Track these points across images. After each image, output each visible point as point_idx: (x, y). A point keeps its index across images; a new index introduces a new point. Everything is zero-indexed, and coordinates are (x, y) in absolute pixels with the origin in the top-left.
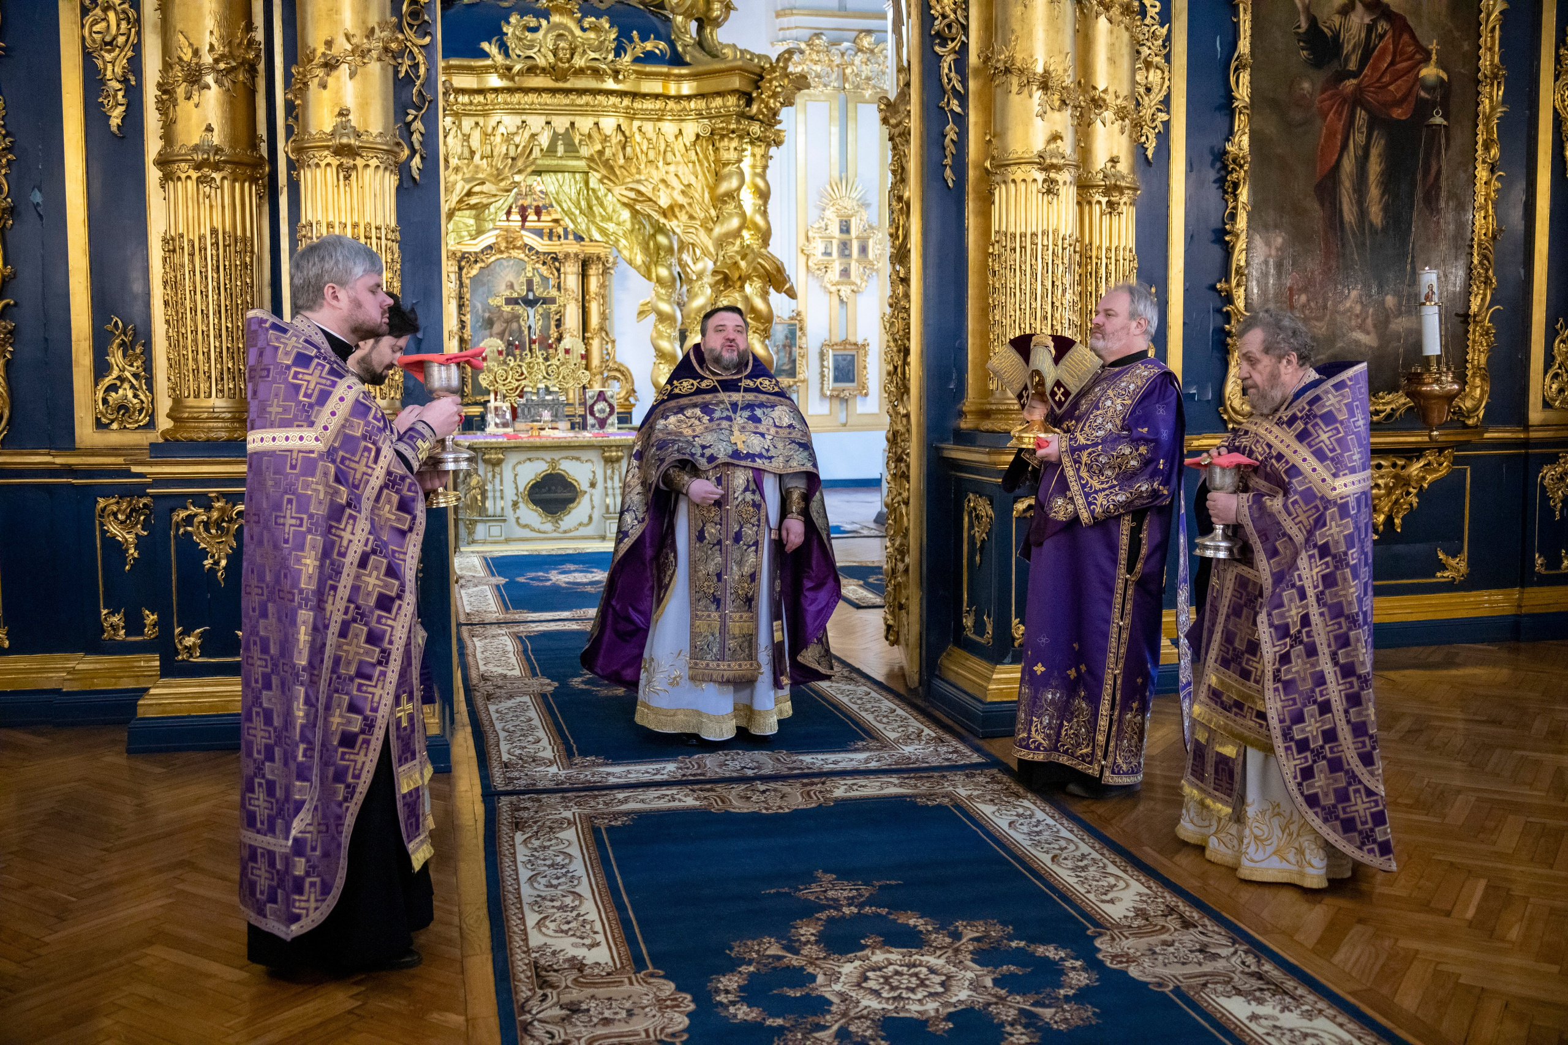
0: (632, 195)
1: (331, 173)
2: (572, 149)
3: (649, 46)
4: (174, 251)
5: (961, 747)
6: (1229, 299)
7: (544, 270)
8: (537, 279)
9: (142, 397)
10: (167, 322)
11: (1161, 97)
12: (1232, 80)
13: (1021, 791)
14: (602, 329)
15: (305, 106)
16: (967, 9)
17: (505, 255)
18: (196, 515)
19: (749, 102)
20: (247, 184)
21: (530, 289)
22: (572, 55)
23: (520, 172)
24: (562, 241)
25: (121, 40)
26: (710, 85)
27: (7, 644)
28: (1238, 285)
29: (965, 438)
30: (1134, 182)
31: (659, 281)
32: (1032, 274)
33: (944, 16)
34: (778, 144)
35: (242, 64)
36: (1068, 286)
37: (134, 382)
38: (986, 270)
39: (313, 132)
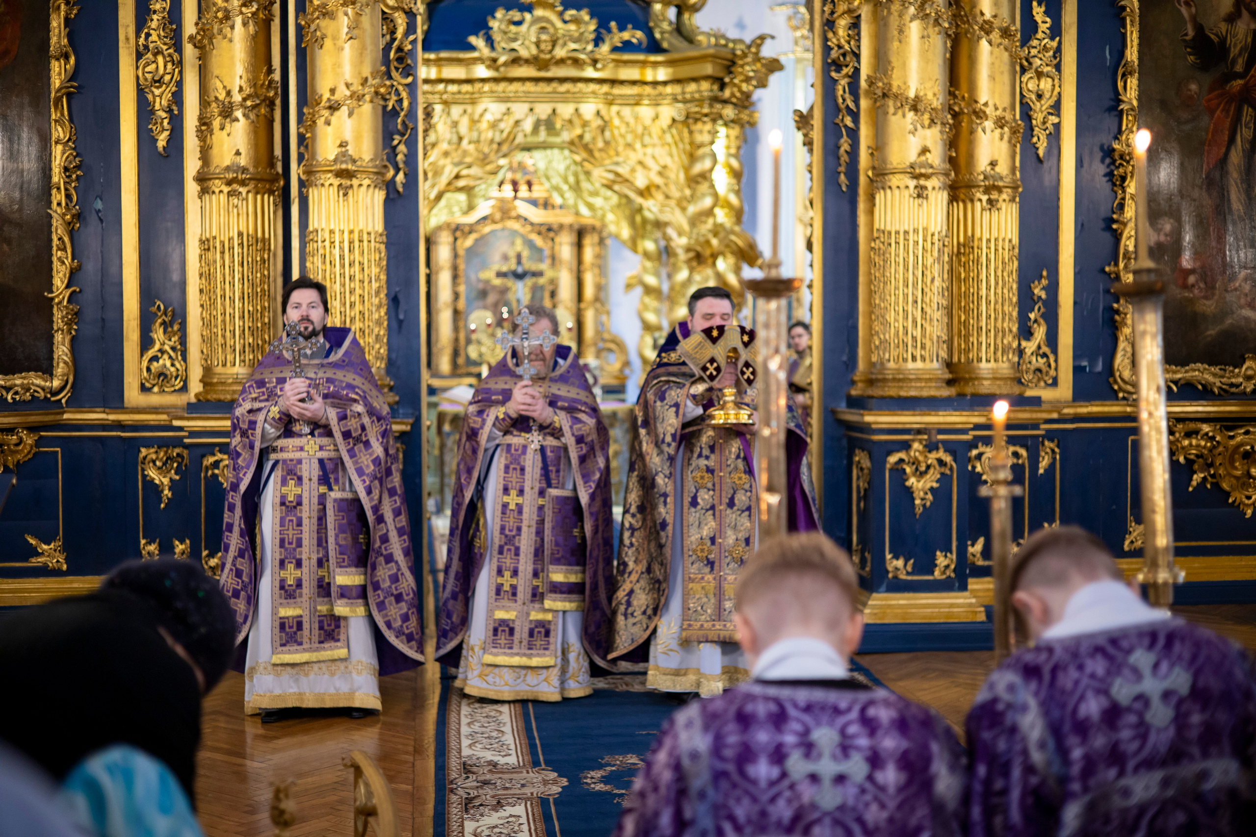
0: (611, 176)
1: (333, 191)
2: (553, 131)
3: (626, 35)
4: (209, 249)
6: (1117, 280)
7: (539, 241)
8: (525, 254)
9: (178, 365)
10: (201, 306)
11: (1051, 102)
12: (1120, 84)
14: (597, 299)
15: (314, 138)
16: (859, 40)
17: (500, 227)
18: (222, 460)
19: (722, 86)
20: (266, 196)
21: (519, 263)
22: (554, 46)
23: (505, 156)
24: (557, 211)
25: (167, 78)
26: (686, 71)
27: (65, 567)
28: (1126, 268)
29: (855, 403)
30: (1015, 181)
31: (647, 255)
32: (904, 266)
33: (840, 47)
34: (752, 125)
35: (264, 100)
36: (936, 275)
37: (172, 354)
38: (871, 262)
39: (320, 159)
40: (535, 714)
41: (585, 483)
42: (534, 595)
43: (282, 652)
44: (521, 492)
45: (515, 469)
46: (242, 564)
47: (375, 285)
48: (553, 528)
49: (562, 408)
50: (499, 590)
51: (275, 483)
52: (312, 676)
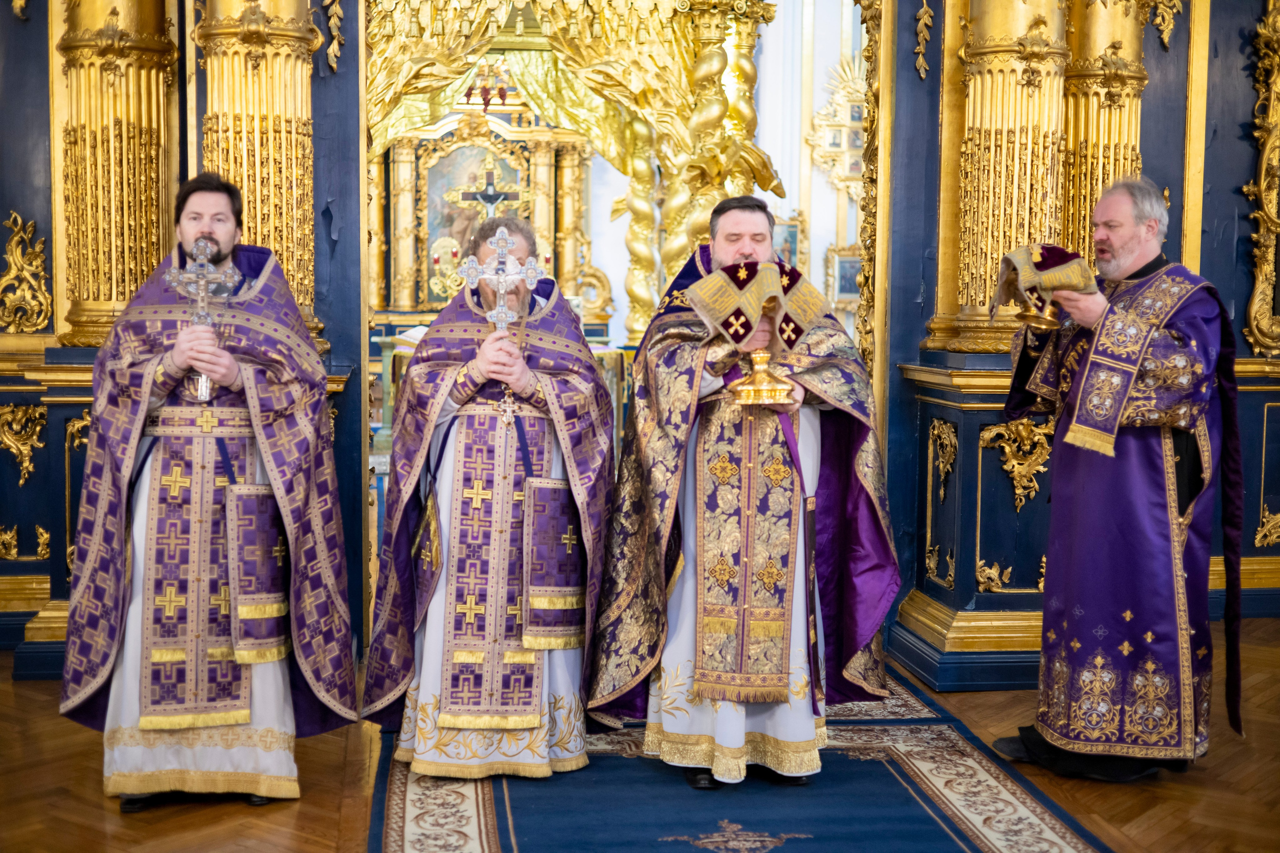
0: (600, 78)
1: (239, 61)
2: (532, 26)
4: (76, 143)
5: (912, 701)
6: (1258, 204)
7: (512, 161)
8: (497, 172)
9: (41, 298)
10: (68, 219)
13: (968, 750)
14: (576, 228)
17: (468, 143)
20: (153, 72)
21: (490, 183)
23: (474, 51)
24: (533, 127)
28: (1269, 188)
29: (933, 359)
30: (1140, 70)
31: (636, 175)
32: (1007, 176)
34: (767, 20)
36: (1049, 190)
37: (33, 282)
38: (958, 172)
39: (221, 18)
40: (511, 799)
41: (581, 473)
42: (509, 629)
43: (154, 713)
44: (489, 483)
45: (480, 451)
46: (104, 580)
47: (296, 192)
48: (535, 534)
49: (546, 370)
50: (459, 623)
51: (153, 469)
52: (198, 747)
